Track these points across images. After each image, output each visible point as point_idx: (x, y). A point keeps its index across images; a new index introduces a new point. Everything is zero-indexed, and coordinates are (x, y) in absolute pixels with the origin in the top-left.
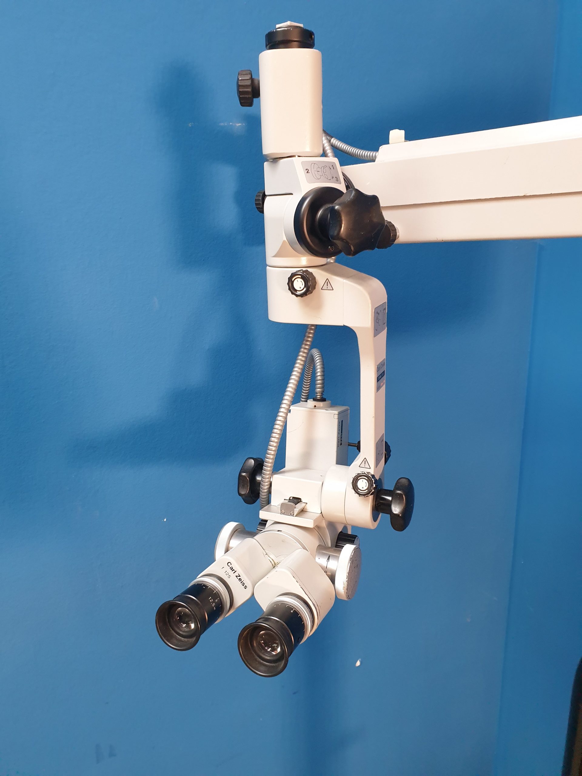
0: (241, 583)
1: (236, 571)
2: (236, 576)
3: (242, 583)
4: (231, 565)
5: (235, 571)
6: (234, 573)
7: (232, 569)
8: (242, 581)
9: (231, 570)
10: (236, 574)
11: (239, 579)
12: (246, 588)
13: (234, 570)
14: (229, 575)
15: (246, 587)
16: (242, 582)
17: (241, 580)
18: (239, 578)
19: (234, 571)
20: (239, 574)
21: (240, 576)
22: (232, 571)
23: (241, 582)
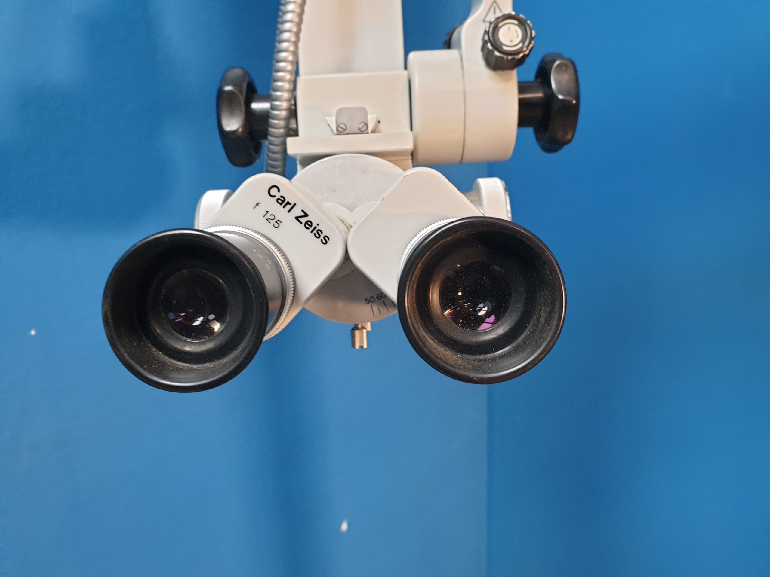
0: (312, 232)
1: (295, 204)
2: (297, 218)
3: (315, 231)
4: (279, 191)
5: (292, 204)
6: (289, 211)
7: (282, 201)
8: (313, 227)
9: (281, 204)
10: (297, 212)
11: (306, 223)
12: (326, 243)
13: (288, 203)
14: (276, 220)
15: (326, 241)
16: (316, 227)
17: (311, 226)
18: (304, 220)
19: (288, 207)
20: (303, 211)
21: (306, 215)
22: (284, 207)
23: (311, 229)
